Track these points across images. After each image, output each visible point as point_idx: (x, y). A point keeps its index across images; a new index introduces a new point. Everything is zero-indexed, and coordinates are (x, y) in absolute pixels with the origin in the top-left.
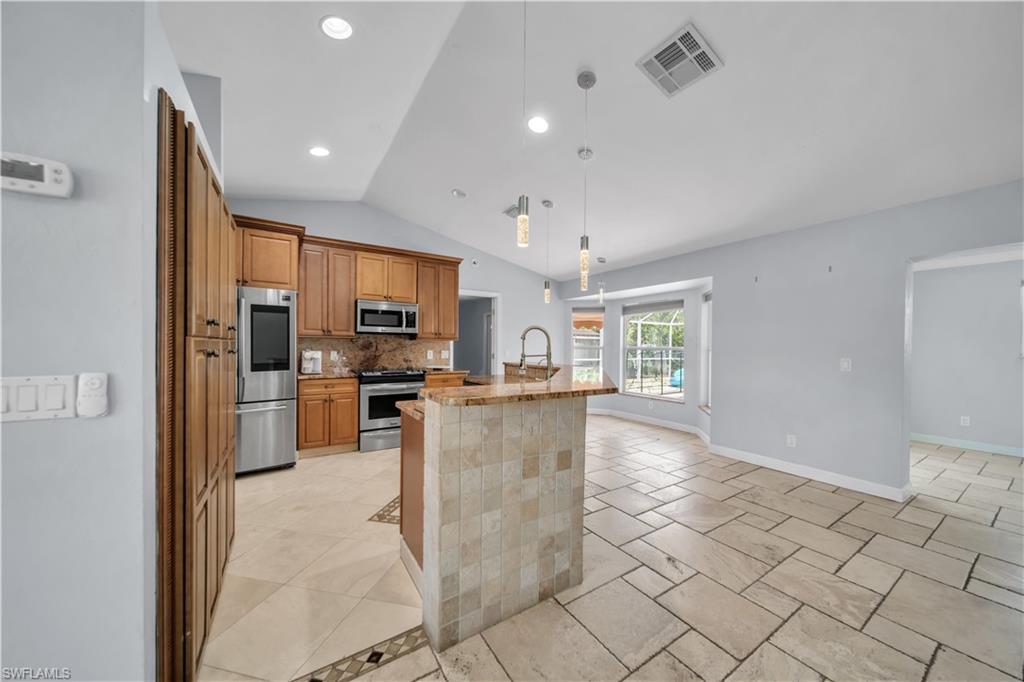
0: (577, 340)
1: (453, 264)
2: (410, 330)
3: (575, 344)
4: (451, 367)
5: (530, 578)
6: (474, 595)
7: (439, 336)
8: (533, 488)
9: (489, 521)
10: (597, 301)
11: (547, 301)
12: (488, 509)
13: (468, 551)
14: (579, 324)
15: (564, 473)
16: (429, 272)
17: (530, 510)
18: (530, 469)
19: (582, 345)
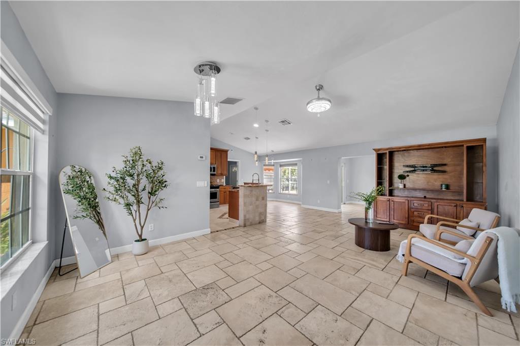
0: (265, 175)
1: (226, 152)
2: (214, 173)
3: (265, 177)
4: (225, 184)
5: (257, 219)
6: (248, 219)
7: (222, 175)
8: (258, 203)
9: (251, 207)
10: (271, 163)
11: (257, 165)
12: (251, 205)
13: (248, 212)
14: (266, 170)
15: (263, 201)
16: (219, 154)
17: (257, 207)
18: (257, 200)
19: (267, 177)
